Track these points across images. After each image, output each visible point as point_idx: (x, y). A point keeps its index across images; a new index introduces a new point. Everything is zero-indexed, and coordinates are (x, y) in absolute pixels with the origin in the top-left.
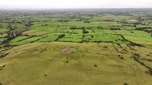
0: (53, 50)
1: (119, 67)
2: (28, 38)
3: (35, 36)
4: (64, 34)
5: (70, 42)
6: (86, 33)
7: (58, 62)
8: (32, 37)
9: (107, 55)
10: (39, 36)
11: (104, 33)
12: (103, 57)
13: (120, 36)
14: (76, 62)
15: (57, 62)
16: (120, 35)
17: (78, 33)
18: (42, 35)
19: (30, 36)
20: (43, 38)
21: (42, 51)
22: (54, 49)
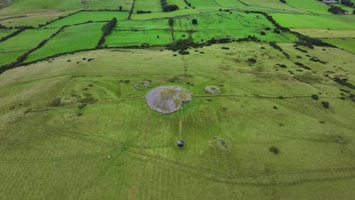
0: (113, 96)
1: (336, 141)
2: (8, 37)
3: (26, 28)
4: (115, 19)
5: (143, 47)
6: (171, 11)
7: (152, 152)
8: (18, 32)
9: (281, 98)
10: (40, 26)
11: (220, 10)
12: (275, 108)
13: (263, 16)
14: (210, 142)
15: (147, 151)
16: (261, 13)
17: (149, 12)
18: (48, 23)
19: (11, 28)
20: (54, 35)
21: (81, 108)
22: (118, 93)
